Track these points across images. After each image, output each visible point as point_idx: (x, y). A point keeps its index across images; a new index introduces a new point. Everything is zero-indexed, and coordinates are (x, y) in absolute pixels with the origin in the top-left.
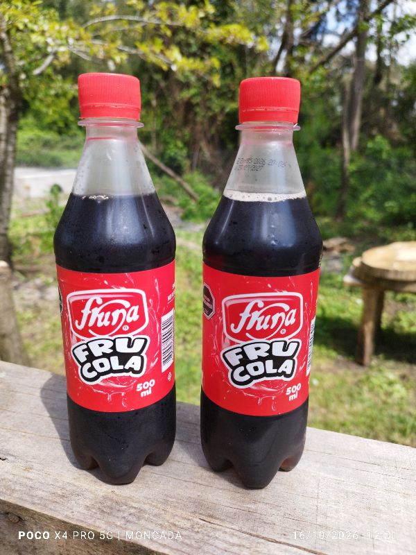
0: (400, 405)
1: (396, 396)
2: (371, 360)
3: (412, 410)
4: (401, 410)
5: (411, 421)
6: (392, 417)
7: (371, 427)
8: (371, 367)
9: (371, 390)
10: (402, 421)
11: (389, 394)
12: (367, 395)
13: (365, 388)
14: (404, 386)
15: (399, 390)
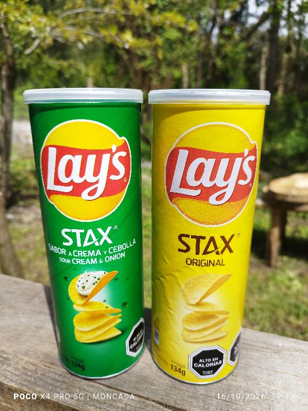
0: (297, 295)
1: (294, 289)
2: (277, 261)
3: (305, 299)
4: (297, 299)
5: (304, 308)
6: (290, 304)
7: (273, 312)
8: (276, 267)
9: (276, 285)
10: (297, 307)
11: (289, 288)
12: (272, 288)
13: (271, 283)
14: (301, 281)
15: (297, 285)
